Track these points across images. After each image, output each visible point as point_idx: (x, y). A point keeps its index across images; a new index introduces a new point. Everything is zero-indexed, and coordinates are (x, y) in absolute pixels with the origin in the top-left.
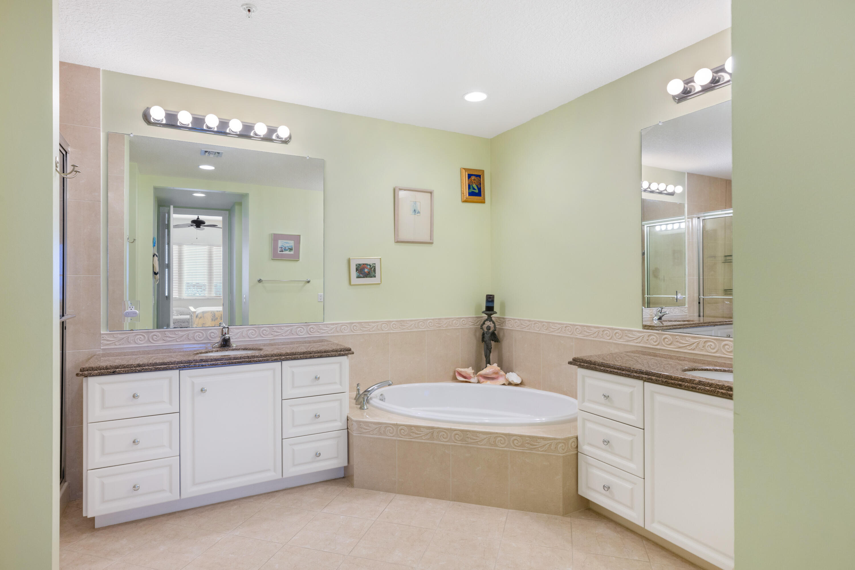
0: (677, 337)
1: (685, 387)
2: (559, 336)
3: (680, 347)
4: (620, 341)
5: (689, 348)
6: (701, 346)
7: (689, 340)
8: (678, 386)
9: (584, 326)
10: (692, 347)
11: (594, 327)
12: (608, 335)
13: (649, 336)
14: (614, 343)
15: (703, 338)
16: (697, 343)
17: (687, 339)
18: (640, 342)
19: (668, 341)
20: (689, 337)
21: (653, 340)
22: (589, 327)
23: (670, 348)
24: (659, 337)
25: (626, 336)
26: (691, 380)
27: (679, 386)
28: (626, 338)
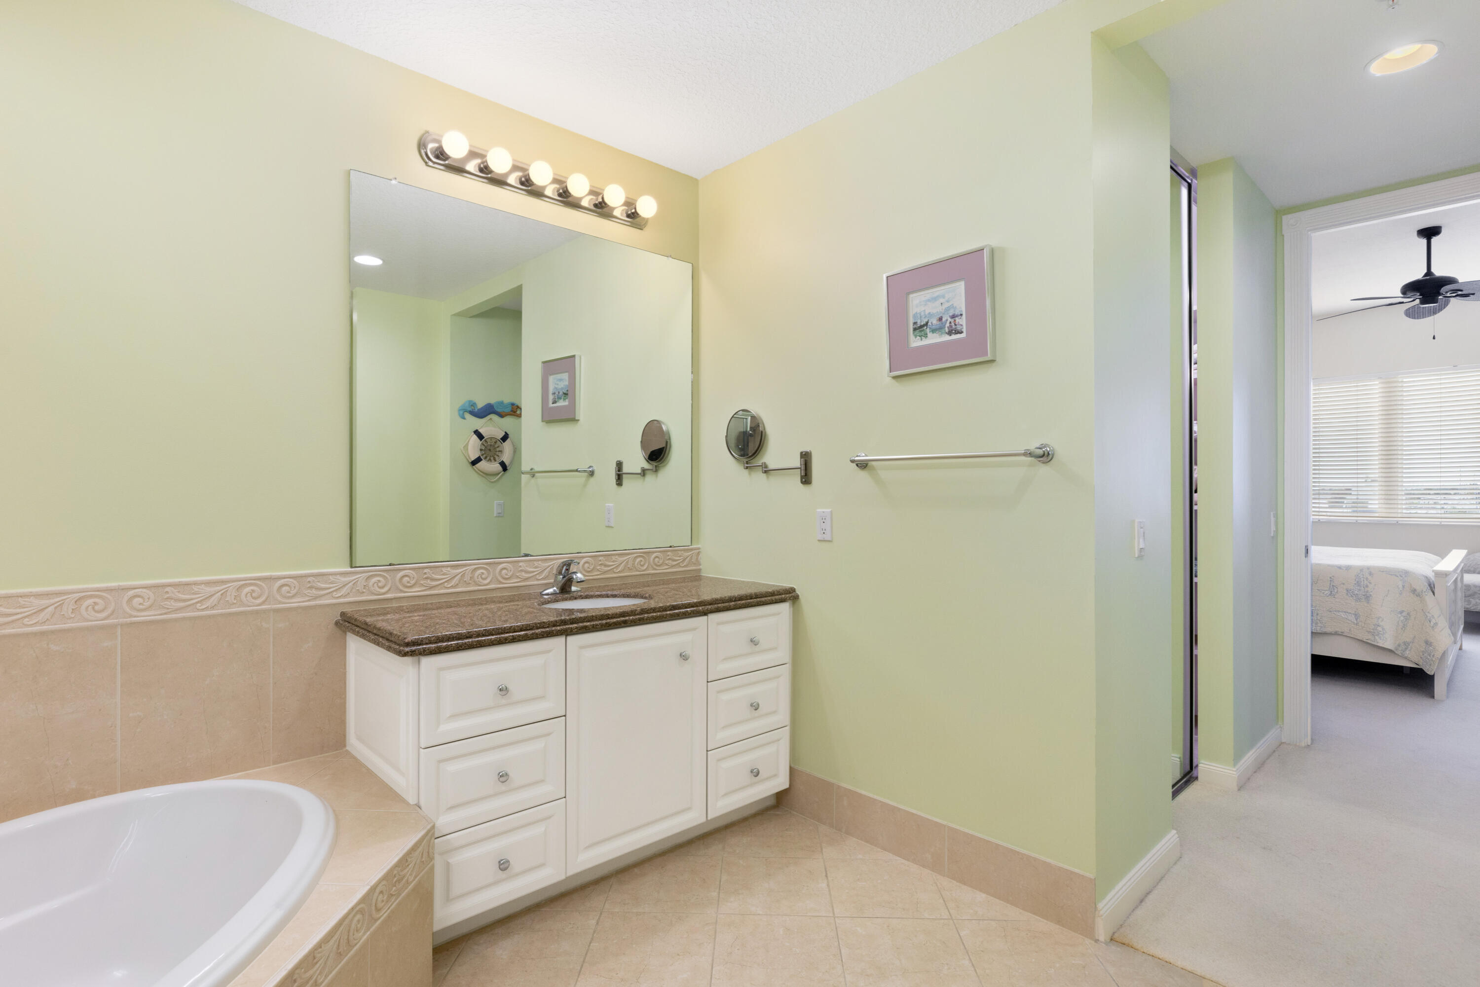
0: (426, 571)
1: (631, 621)
2: (43, 633)
3: (431, 588)
4: (295, 602)
5: (447, 585)
6: (467, 578)
7: (449, 571)
8: (623, 625)
9: (164, 586)
10: (453, 583)
11: (205, 584)
12: (254, 595)
13: (369, 578)
14: (277, 611)
15: (470, 565)
16: (462, 573)
17: (444, 570)
18: (349, 593)
19: (409, 580)
20: (447, 566)
21: (377, 584)
22: (187, 584)
23: (416, 591)
24: (390, 576)
25: (311, 588)
26: (632, 611)
27: (625, 624)
28: (314, 592)
